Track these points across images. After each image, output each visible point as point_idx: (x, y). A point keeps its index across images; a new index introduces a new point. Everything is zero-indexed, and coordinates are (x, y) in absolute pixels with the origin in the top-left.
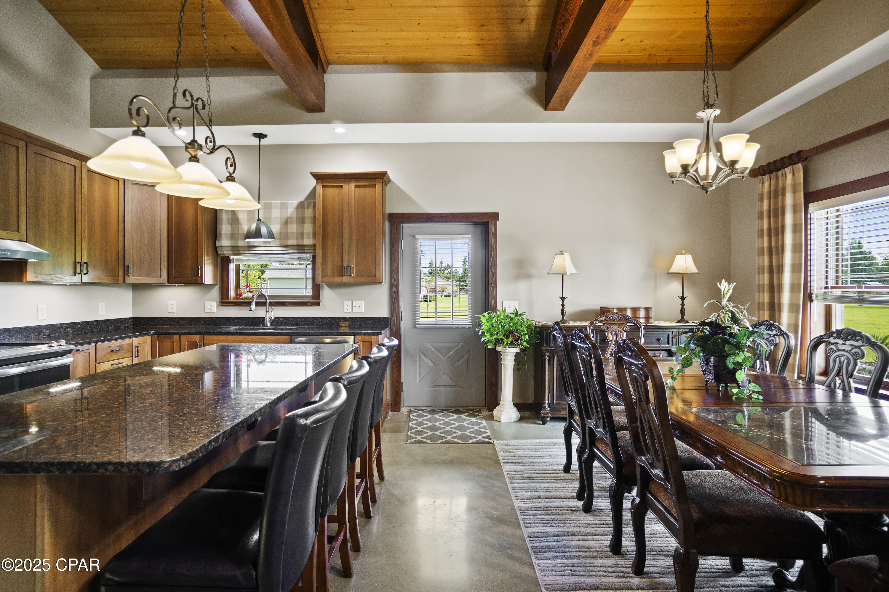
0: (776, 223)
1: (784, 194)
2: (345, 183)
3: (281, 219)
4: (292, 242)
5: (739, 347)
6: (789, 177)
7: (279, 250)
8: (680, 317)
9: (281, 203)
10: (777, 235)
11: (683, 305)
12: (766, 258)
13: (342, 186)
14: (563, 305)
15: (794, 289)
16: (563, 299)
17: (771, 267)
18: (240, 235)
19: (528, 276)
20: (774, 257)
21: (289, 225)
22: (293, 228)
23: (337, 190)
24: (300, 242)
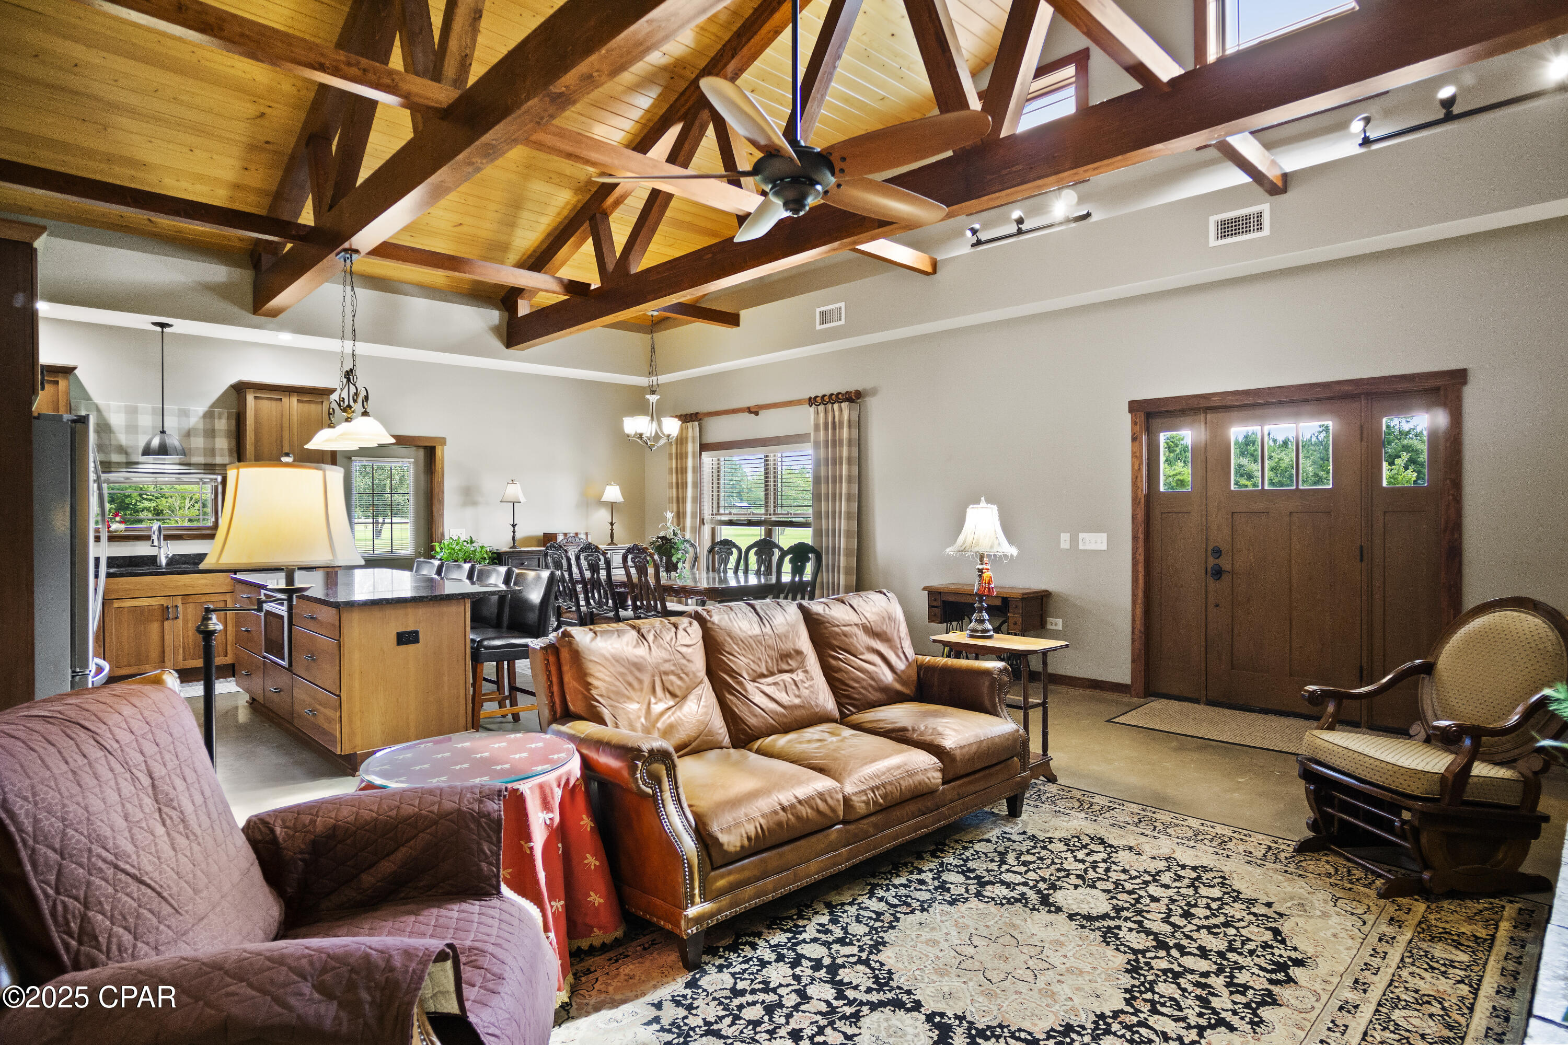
0: (681, 463)
1: (687, 443)
2: (285, 396)
3: (179, 429)
4: (199, 459)
5: (678, 550)
6: (690, 430)
7: (176, 468)
8: (610, 541)
9: (179, 410)
10: (682, 473)
11: (612, 530)
12: (675, 490)
13: (281, 400)
14: (514, 532)
15: (694, 515)
16: (514, 526)
17: (678, 498)
18: (113, 448)
19: (474, 503)
20: (680, 490)
21: (192, 439)
22: (198, 442)
23: (274, 403)
24: (209, 461)
